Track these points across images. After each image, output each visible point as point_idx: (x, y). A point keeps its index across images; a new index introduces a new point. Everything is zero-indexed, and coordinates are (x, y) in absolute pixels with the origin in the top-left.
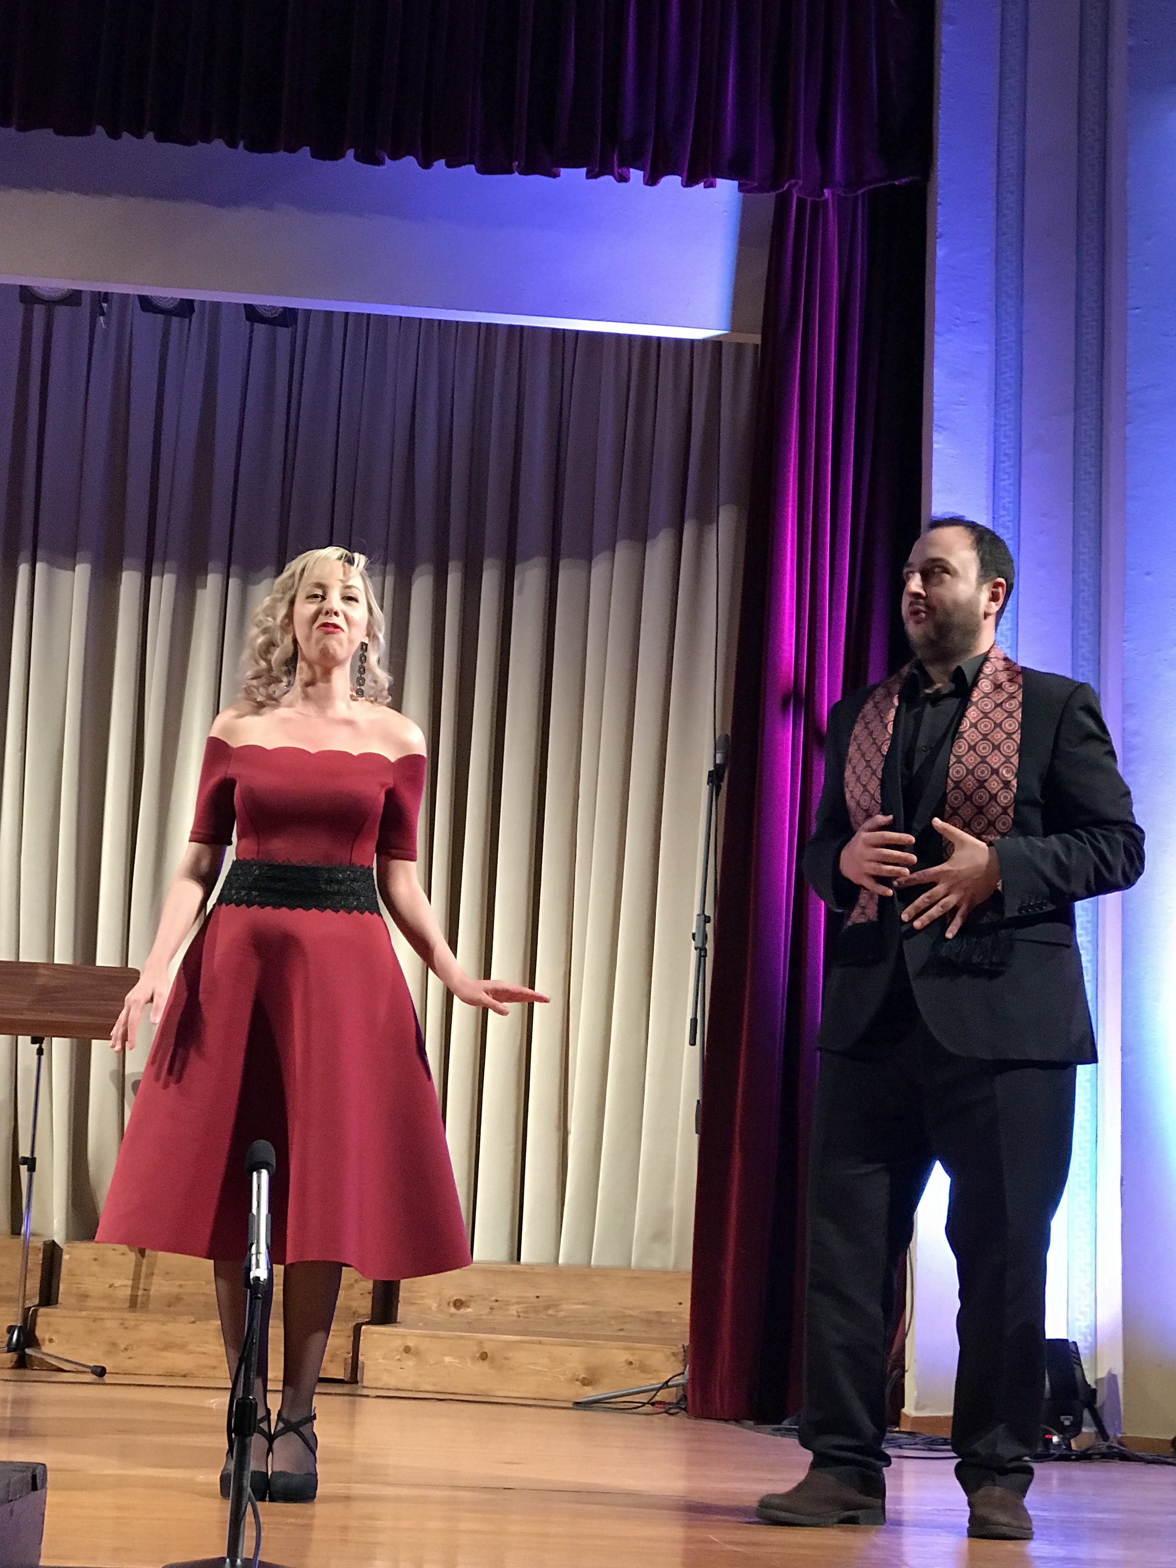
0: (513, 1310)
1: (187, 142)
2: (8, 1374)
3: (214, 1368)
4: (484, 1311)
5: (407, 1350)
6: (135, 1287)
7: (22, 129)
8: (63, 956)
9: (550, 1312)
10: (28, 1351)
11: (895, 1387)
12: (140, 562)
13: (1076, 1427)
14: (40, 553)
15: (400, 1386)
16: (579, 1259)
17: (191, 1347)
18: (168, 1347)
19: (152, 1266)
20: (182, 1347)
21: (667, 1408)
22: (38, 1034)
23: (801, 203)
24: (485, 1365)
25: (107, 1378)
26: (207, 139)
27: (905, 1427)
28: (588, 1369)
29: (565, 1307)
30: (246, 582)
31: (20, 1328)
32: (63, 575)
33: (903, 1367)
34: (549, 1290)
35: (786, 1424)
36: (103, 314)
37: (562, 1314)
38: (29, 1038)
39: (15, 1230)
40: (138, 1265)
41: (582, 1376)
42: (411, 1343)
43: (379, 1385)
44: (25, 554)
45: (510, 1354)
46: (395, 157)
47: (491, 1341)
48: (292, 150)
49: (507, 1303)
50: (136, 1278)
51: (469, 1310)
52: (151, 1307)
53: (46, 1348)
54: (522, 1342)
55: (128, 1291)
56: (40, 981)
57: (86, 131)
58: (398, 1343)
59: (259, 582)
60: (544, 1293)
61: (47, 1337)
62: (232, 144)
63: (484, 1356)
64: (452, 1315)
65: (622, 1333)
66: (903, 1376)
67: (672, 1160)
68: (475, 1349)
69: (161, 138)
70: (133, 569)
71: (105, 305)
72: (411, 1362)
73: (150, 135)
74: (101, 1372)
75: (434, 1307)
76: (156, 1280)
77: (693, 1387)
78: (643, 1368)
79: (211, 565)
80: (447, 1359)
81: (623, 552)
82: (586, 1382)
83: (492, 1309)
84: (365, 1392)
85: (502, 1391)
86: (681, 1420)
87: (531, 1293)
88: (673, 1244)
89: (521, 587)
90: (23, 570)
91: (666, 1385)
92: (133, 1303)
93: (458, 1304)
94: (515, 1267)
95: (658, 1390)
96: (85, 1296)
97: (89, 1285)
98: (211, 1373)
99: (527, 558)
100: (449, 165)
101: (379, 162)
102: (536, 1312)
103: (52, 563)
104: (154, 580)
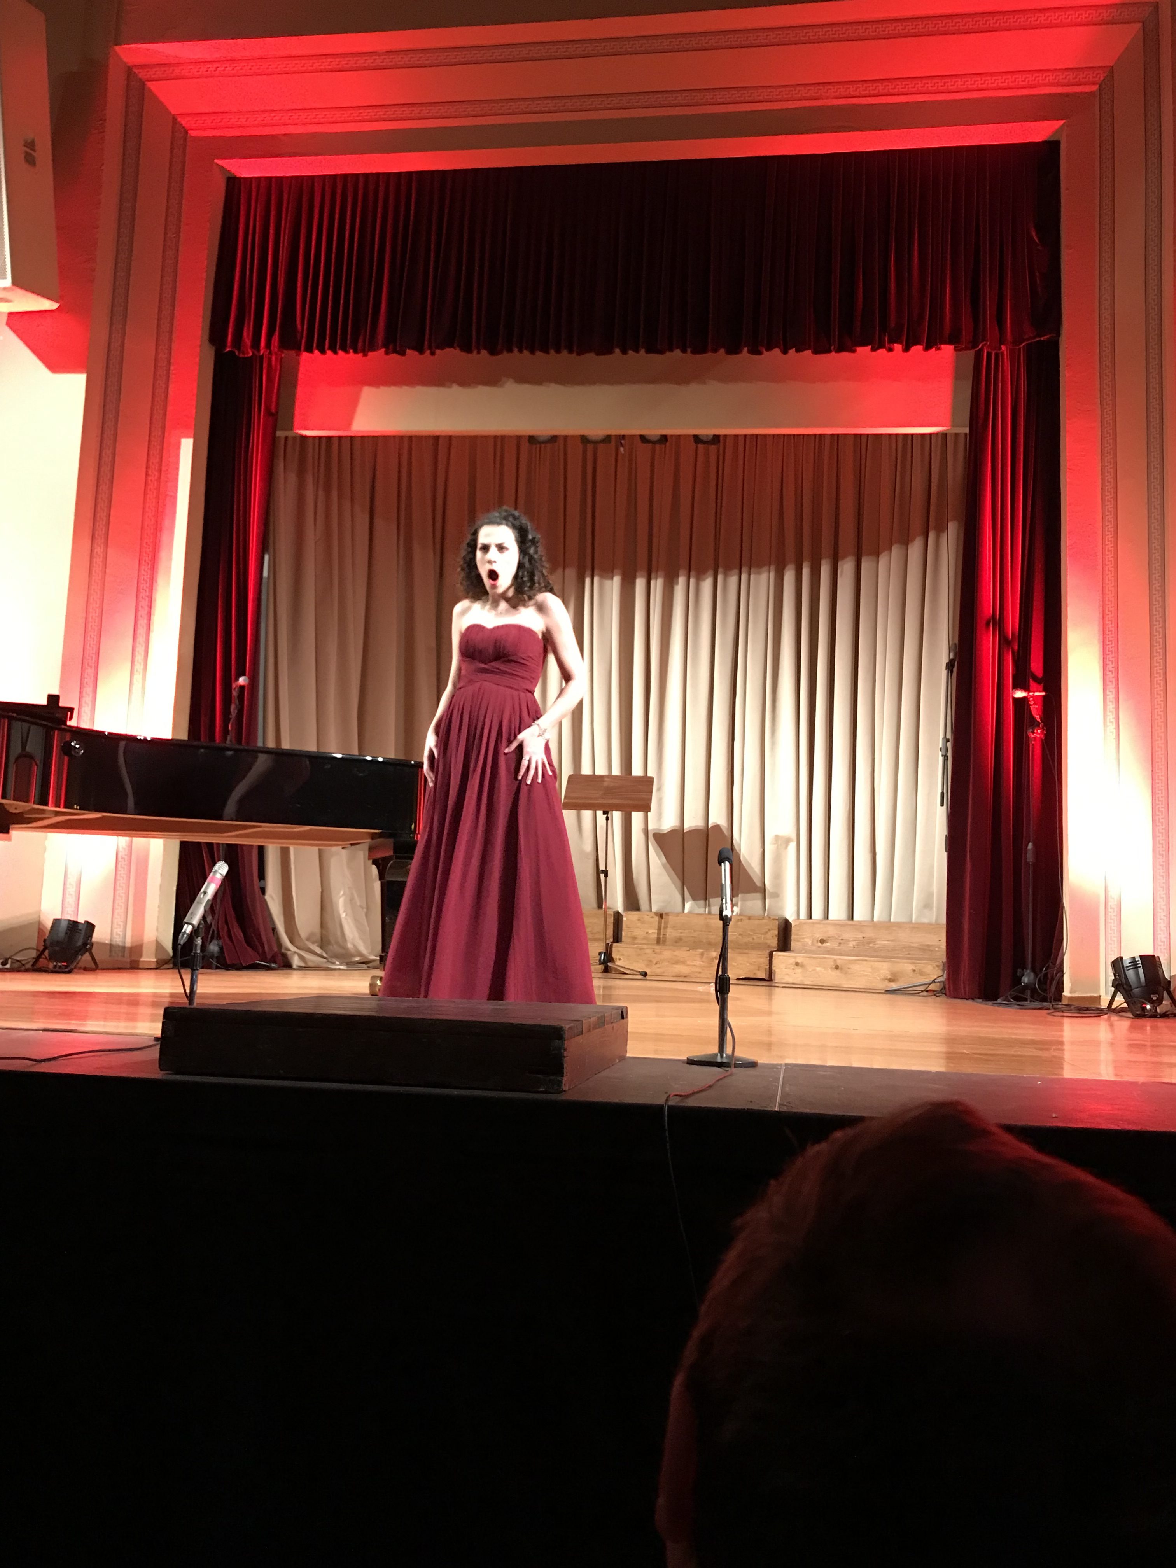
0: (851, 944)
2: (600, 975)
3: (700, 973)
4: (835, 945)
5: (797, 964)
6: (659, 934)
8: (616, 771)
9: (871, 945)
10: (609, 964)
11: (1058, 983)
12: (645, 574)
13: (1160, 1001)
14: (596, 572)
15: (795, 982)
16: (885, 918)
17: (688, 963)
18: (677, 962)
19: (666, 923)
20: (683, 963)
21: (935, 993)
22: (606, 810)
23: (989, 354)
24: (838, 972)
25: (648, 977)
27: (1065, 1002)
28: (892, 974)
29: (879, 942)
30: (699, 580)
31: (605, 954)
32: (608, 583)
33: (1063, 971)
34: (870, 934)
35: (999, 1001)
36: (622, 446)
37: (877, 946)
38: (602, 812)
39: (600, 906)
40: (660, 923)
41: (889, 977)
42: (799, 960)
43: (783, 981)
44: (588, 573)
45: (851, 966)
47: (840, 960)
48: (715, 351)
49: (849, 941)
50: (659, 929)
51: (828, 944)
52: (667, 943)
53: (618, 963)
54: (858, 960)
55: (656, 936)
56: (605, 784)
57: (610, 352)
58: (792, 961)
59: (704, 580)
60: (867, 935)
61: (618, 957)
63: (837, 967)
64: (819, 947)
65: (909, 956)
66: (1063, 976)
67: (932, 867)
68: (832, 964)
70: (642, 576)
71: (623, 442)
72: (799, 970)
73: (642, 351)
74: (645, 974)
75: (810, 943)
76: (669, 930)
77: (949, 983)
78: (922, 973)
79: (681, 572)
80: (818, 969)
81: (896, 550)
82: (891, 980)
83: (840, 943)
84: (777, 985)
85: (846, 985)
86: (943, 999)
87: (860, 936)
88: (935, 909)
89: (842, 572)
90: (588, 581)
91: (934, 982)
92: (658, 941)
93: (822, 941)
94: (851, 922)
95: (930, 984)
96: (635, 938)
97: (637, 932)
98: (699, 975)
99: (844, 557)
100: (797, 351)
102: (864, 945)
103: (602, 577)
104: (653, 582)
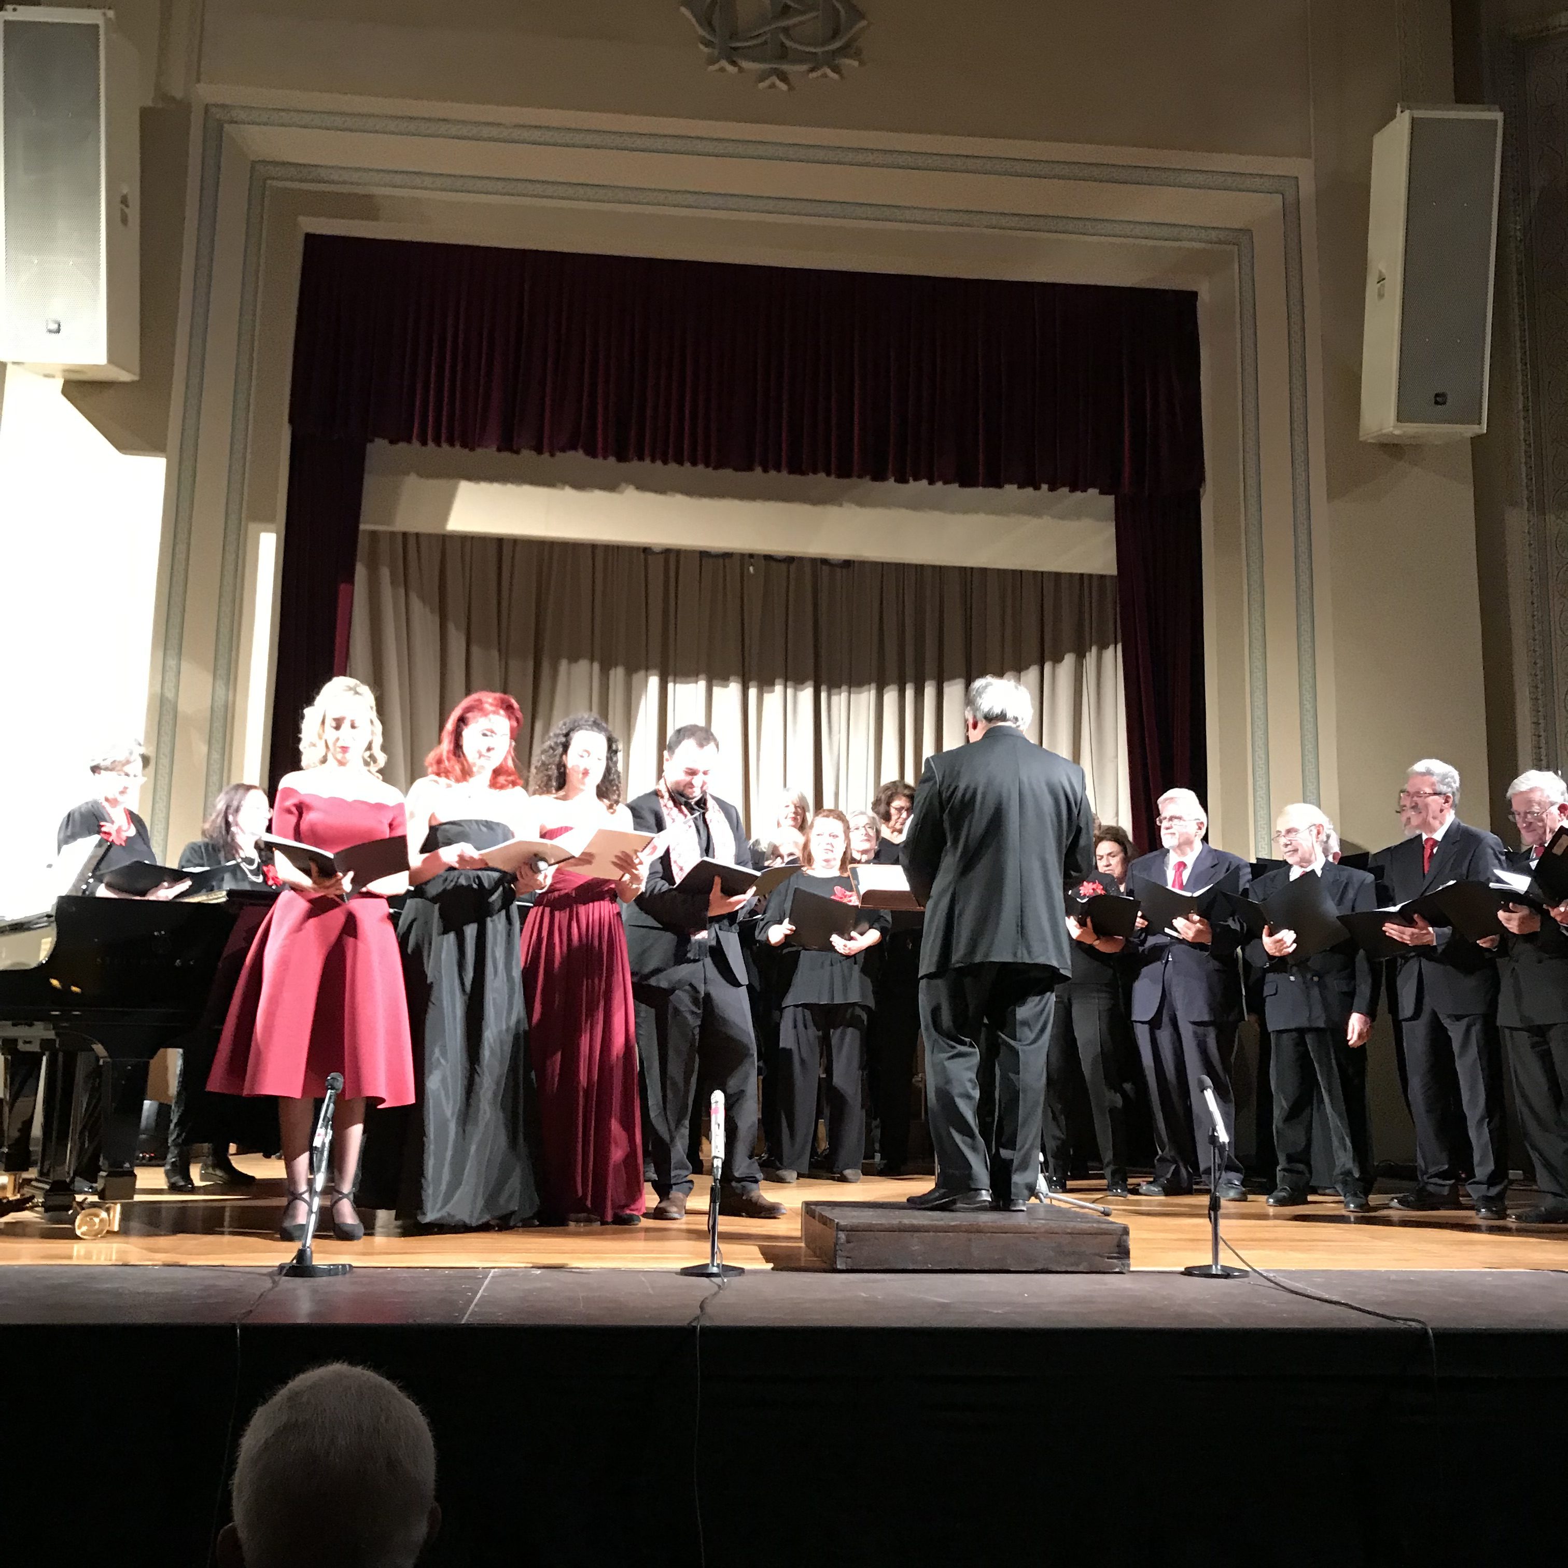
1: (803, 473)
7: (716, 468)
26: (815, 472)
46: (915, 479)
48: (860, 476)
62: (828, 474)
69: (791, 472)
71: (749, 560)
89: (948, 698)
99: (951, 679)
101: (905, 481)
